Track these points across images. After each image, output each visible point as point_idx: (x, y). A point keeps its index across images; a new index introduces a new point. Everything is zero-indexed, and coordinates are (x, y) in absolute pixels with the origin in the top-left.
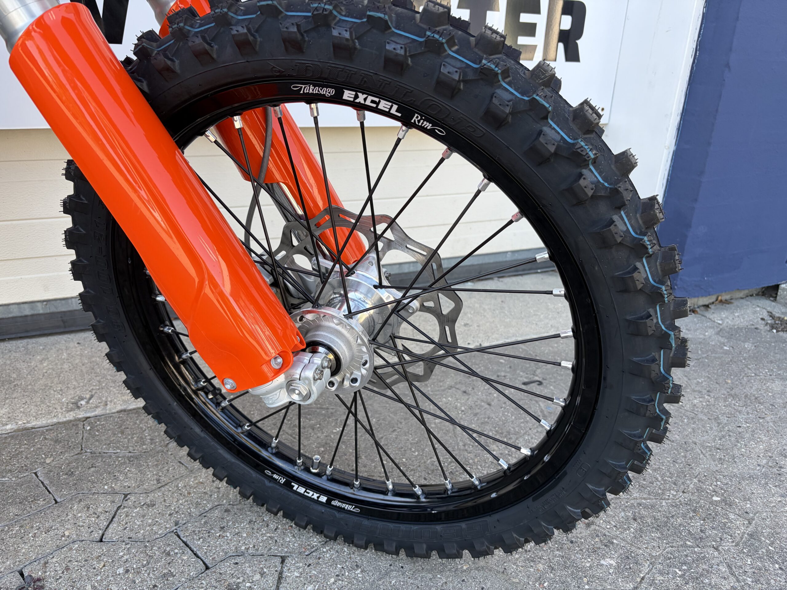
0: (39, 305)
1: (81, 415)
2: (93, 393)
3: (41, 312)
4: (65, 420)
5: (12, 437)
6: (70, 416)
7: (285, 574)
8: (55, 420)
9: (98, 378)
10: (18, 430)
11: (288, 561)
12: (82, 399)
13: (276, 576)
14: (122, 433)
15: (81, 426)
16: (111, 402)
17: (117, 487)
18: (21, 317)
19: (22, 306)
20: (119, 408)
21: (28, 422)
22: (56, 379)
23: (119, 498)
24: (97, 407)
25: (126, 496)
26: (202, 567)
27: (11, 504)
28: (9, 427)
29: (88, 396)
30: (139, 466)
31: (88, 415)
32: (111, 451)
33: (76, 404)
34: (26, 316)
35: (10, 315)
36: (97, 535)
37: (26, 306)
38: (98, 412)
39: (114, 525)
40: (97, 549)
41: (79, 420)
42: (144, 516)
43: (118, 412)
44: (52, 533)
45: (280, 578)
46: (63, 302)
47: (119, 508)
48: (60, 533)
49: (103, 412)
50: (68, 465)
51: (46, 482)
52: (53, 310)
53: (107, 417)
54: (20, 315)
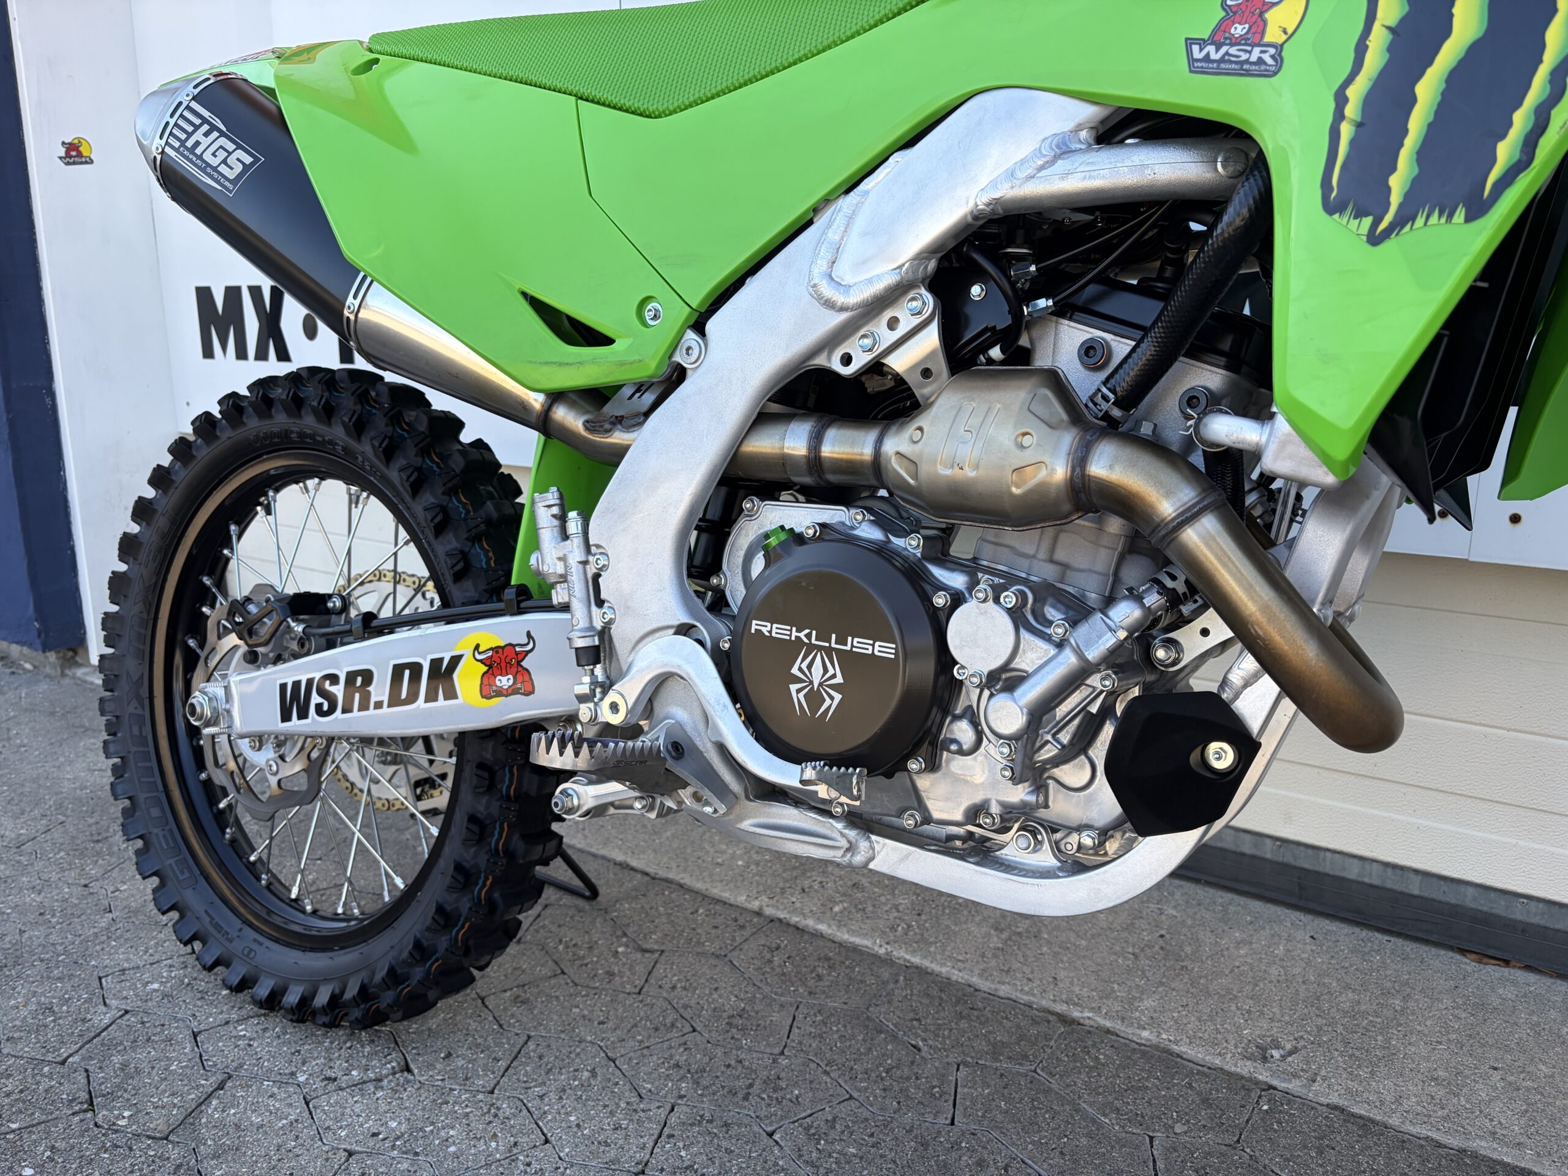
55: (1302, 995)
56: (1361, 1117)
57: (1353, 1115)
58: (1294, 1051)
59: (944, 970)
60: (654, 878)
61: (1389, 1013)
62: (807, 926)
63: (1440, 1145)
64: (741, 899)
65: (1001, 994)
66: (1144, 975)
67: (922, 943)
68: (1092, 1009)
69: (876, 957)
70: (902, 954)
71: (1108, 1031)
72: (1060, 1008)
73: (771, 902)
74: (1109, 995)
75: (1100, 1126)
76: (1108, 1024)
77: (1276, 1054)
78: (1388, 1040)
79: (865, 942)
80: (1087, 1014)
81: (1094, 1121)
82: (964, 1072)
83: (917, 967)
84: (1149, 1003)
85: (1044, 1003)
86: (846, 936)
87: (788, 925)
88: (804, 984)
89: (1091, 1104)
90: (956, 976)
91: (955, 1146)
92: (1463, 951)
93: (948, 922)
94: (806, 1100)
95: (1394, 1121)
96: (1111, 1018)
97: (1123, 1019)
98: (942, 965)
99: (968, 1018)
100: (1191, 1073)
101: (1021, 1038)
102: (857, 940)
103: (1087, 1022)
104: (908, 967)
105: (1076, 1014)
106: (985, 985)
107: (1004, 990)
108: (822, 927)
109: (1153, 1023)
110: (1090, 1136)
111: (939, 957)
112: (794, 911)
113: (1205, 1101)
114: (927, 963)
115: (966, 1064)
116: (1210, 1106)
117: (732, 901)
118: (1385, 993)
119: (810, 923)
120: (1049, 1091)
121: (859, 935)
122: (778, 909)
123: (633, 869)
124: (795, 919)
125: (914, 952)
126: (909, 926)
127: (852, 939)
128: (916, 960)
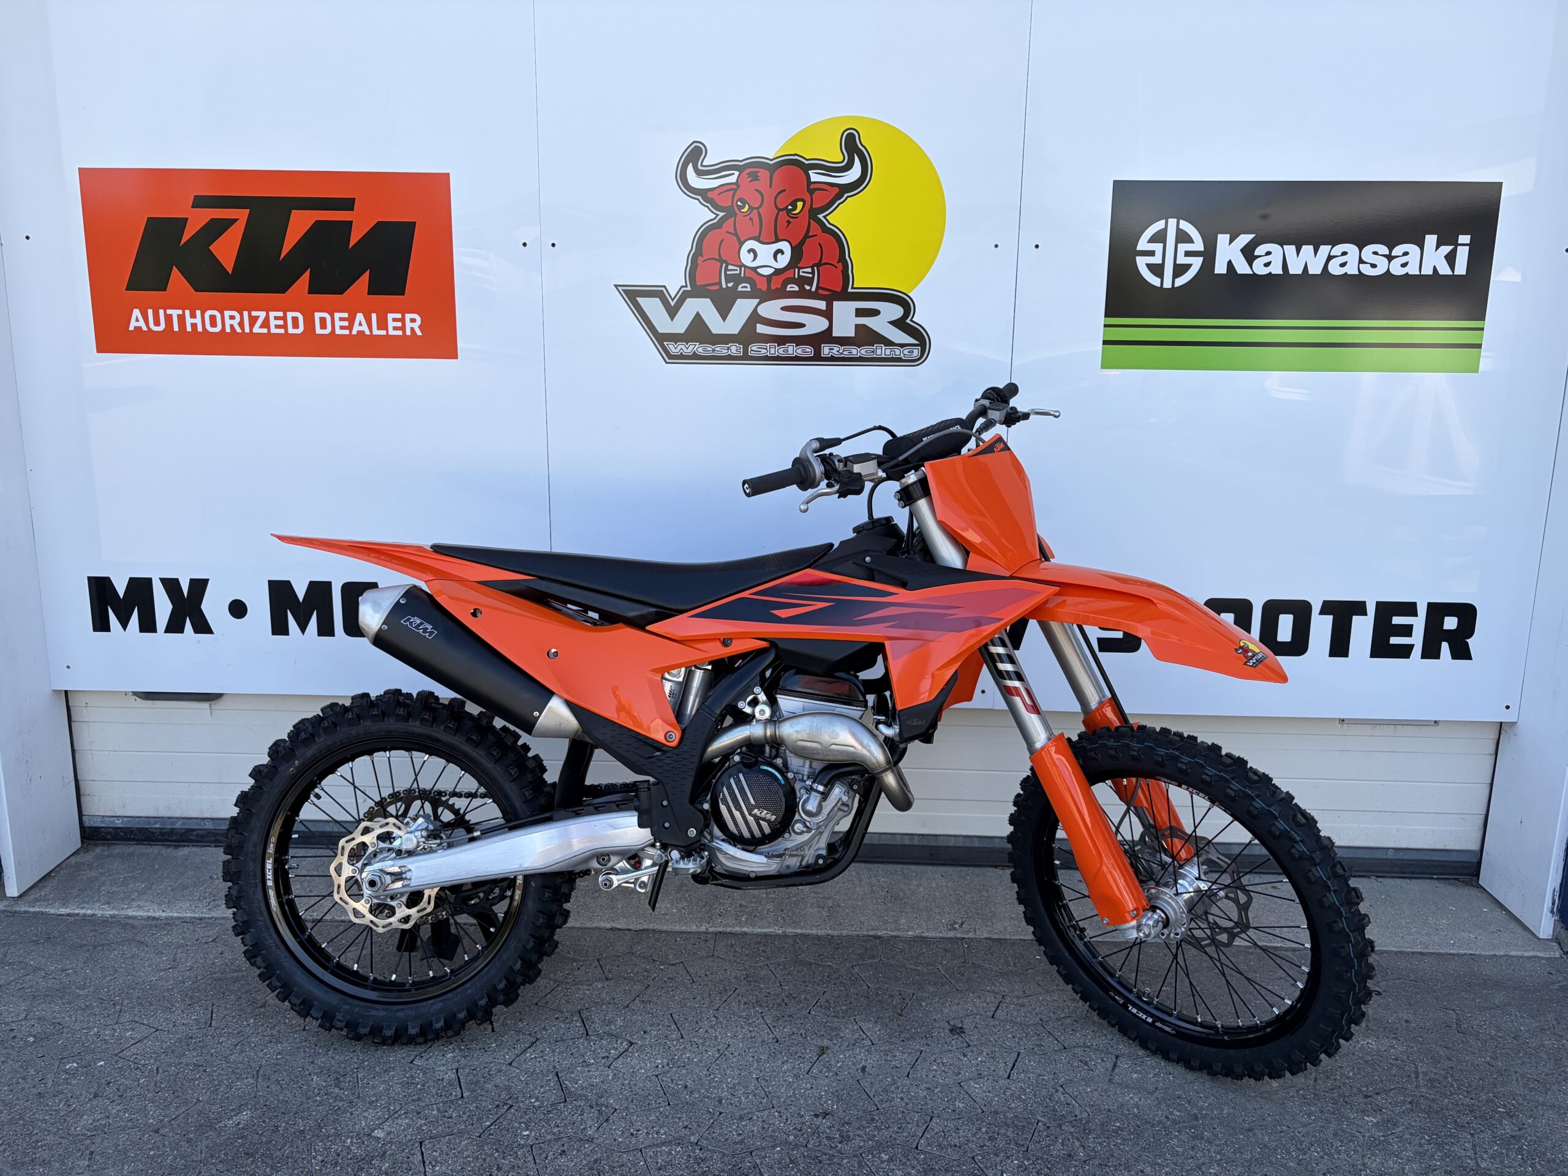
0: (916, 837)
1: (959, 935)
2: (964, 920)
3: (916, 843)
4: (948, 936)
5: (914, 941)
6: (951, 934)
7: (1118, 1064)
8: (941, 935)
9: (965, 909)
10: (916, 937)
11: (1121, 1059)
12: (956, 923)
13: (1112, 1064)
14: (992, 955)
15: (960, 942)
16: (979, 929)
17: (996, 990)
18: (901, 845)
19: (904, 836)
20: (985, 936)
21: (923, 933)
22: (933, 904)
23: (999, 997)
24: (969, 932)
25: (1003, 996)
26: (1060, 1046)
27: (928, 984)
28: (910, 933)
29: (960, 922)
30: (1008, 980)
31: (964, 936)
32: (986, 965)
33: (952, 925)
34: (905, 845)
35: (895, 843)
36: (990, 1014)
37: (907, 837)
38: (970, 935)
39: (999, 1011)
40: (992, 1022)
41: (958, 938)
42: (1018, 1011)
43: (985, 939)
44: (960, 1006)
45: (1115, 1066)
46: (934, 838)
47: (1000, 1002)
48: (966, 1007)
49: (973, 936)
50: (959, 968)
51: (947, 976)
52: (926, 843)
53: (979, 940)
54: (901, 844)
55: (953, 900)
56: (997, 939)
57: (995, 939)
58: (963, 923)
59: (814, 932)
60: (636, 931)
61: (984, 898)
62: (737, 931)
63: (1024, 940)
64: (694, 928)
65: (844, 934)
66: (893, 911)
67: (795, 924)
68: (884, 930)
69: (778, 935)
70: (790, 930)
71: (895, 937)
72: (871, 933)
73: (711, 924)
74: (886, 922)
75: (919, 971)
76: (894, 934)
77: (957, 926)
78: (990, 909)
79: (770, 930)
80: (884, 932)
81: (915, 970)
82: (856, 969)
83: (800, 934)
84: (903, 921)
85: (864, 933)
86: (760, 930)
87: (726, 933)
88: (760, 956)
89: (910, 964)
90: (821, 933)
91: (877, 995)
92: (996, 867)
93: (798, 911)
94: (808, 997)
95: (1008, 937)
96: (894, 931)
97: (899, 930)
98: (812, 930)
99: (839, 948)
100: (934, 943)
101: (866, 949)
102: (766, 930)
103: (885, 936)
104: (797, 935)
105: (880, 934)
106: (836, 933)
107: (845, 933)
108: (745, 929)
109: (910, 928)
110: (918, 975)
111: (808, 927)
112: (725, 926)
113: (946, 950)
114: (804, 931)
115: (855, 966)
116: (948, 952)
117: (689, 930)
118: (980, 891)
119: (738, 929)
120: (892, 965)
121: (766, 928)
122: (716, 927)
123: (619, 929)
124: (729, 930)
125: (795, 928)
126: (783, 917)
127: (763, 931)
128: (799, 931)
